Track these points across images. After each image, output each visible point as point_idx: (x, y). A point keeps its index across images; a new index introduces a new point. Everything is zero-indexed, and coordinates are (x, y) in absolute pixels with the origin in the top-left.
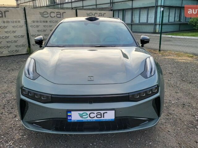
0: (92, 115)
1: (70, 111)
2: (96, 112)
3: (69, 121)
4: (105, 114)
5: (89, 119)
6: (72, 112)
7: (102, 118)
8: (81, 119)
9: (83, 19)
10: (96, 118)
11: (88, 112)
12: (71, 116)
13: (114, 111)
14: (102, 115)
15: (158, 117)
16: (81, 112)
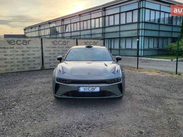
0: (89, 89)
1: (79, 87)
3: (79, 92)
4: (95, 89)
5: (88, 91)
6: (81, 87)
7: (94, 91)
8: (84, 91)
9: (84, 47)
10: (91, 91)
11: (88, 88)
12: (80, 89)
13: (99, 87)
14: (94, 89)
15: (121, 94)
16: (85, 88)
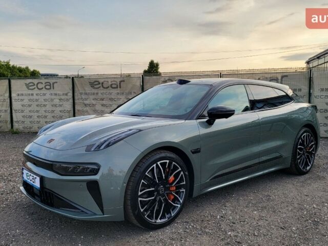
2: (32, 175)
5: (29, 181)
7: (34, 184)
8: (26, 178)
10: (32, 182)
11: (29, 174)
13: (39, 178)
14: (34, 180)
15: (100, 212)
16: (27, 172)
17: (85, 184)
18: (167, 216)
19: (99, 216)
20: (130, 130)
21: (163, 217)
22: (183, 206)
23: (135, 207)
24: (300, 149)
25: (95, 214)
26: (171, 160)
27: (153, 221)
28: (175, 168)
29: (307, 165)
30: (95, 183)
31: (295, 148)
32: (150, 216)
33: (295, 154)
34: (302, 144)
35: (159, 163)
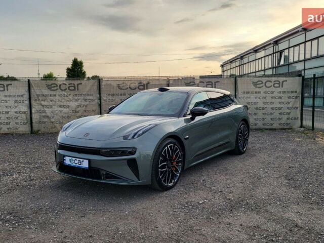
2: (78, 159)
3: (64, 164)
4: (83, 162)
5: (74, 164)
6: (66, 157)
7: (81, 165)
8: (70, 163)
9: (156, 89)
10: (78, 165)
11: (74, 159)
12: (65, 160)
14: (81, 163)
15: (137, 180)
16: (70, 158)
17: (126, 162)
18: (173, 181)
19: (136, 181)
20: (150, 125)
21: (171, 182)
22: (180, 174)
23: (157, 175)
24: (240, 136)
25: (133, 181)
26: (175, 144)
27: (166, 184)
28: (177, 149)
29: (244, 147)
30: (134, 160)
31: (238, 135)
32: (165, 181)
33: (237, 140)
34: (241, 133)
35: (168, 146)
